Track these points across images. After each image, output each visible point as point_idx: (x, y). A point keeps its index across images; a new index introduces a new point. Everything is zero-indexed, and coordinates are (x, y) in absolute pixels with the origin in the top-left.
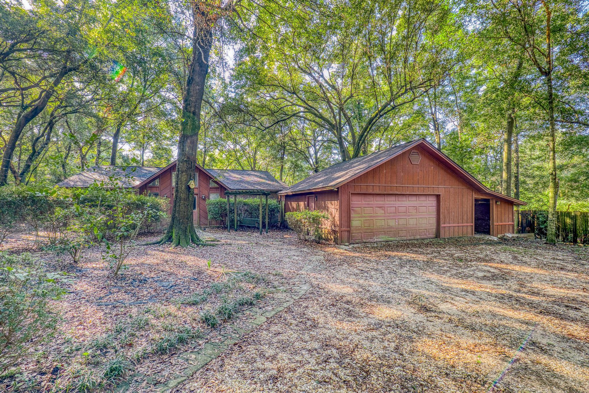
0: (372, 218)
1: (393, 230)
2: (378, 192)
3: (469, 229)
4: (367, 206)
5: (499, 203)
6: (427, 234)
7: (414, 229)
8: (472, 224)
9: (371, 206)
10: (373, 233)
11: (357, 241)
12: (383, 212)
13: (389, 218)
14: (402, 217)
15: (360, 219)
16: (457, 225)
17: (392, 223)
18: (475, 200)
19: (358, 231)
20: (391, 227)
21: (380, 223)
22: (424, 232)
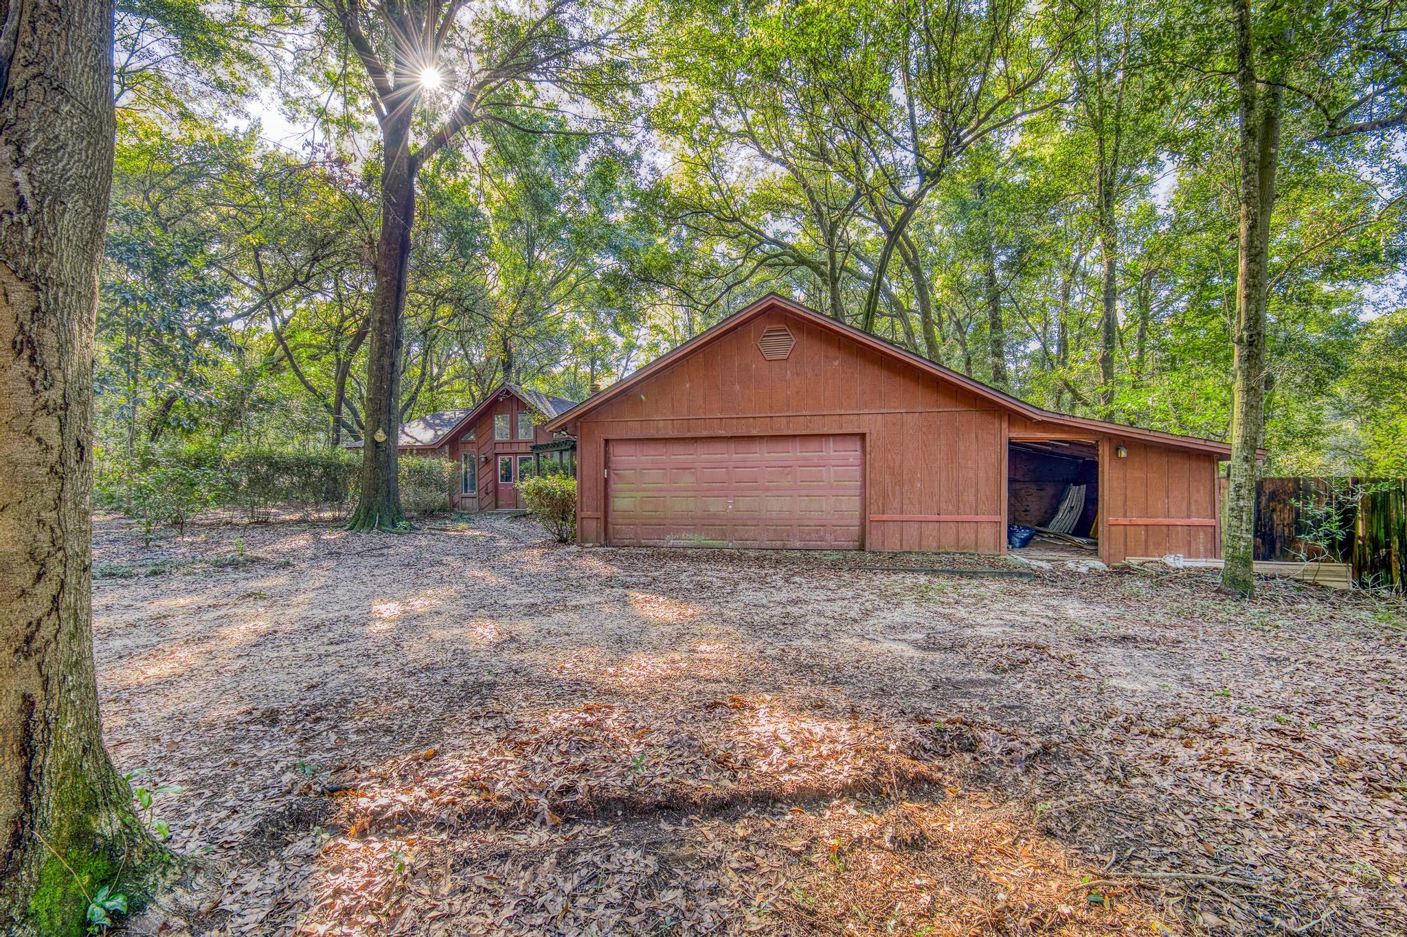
0: (663, 494)
1: (718, 522)
2: (671, 434)
3: (987, 534)
4: (649, 466)
5: (1123, 454)
6: (828, 537)
7: (780, 522)
8: (997, 518)
9: (662, 466)
10: (663, 526)
11: (627, 542)
12: (693, 479)
13: (708, 494)
14: (748, 493)
15: (634, 494)
16: (936, 517)
17: (716, 506)
18: (1010, 443)
19: (628, 521)
20: (715, 516)
21: (681, 505)
22: (817, 531)
